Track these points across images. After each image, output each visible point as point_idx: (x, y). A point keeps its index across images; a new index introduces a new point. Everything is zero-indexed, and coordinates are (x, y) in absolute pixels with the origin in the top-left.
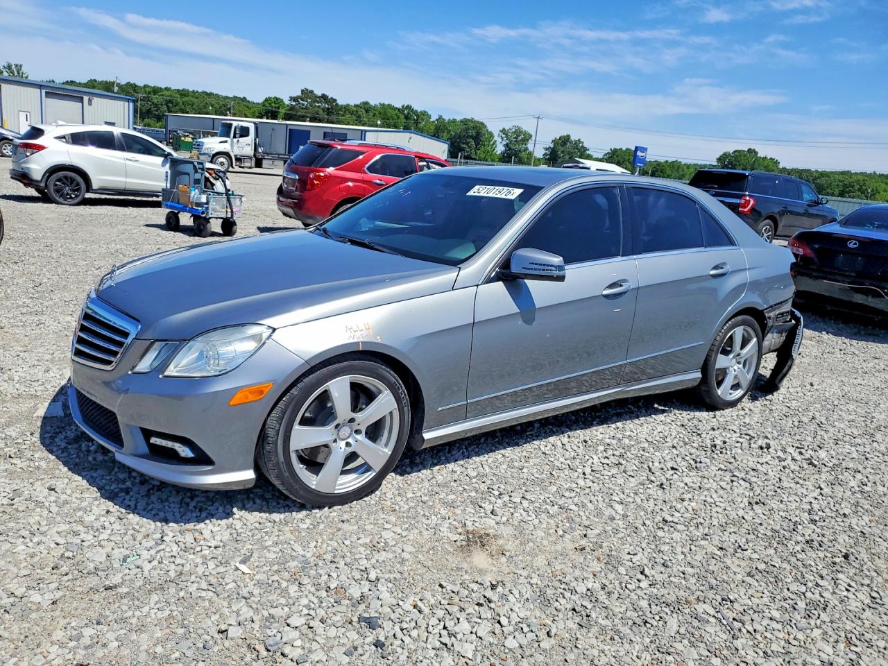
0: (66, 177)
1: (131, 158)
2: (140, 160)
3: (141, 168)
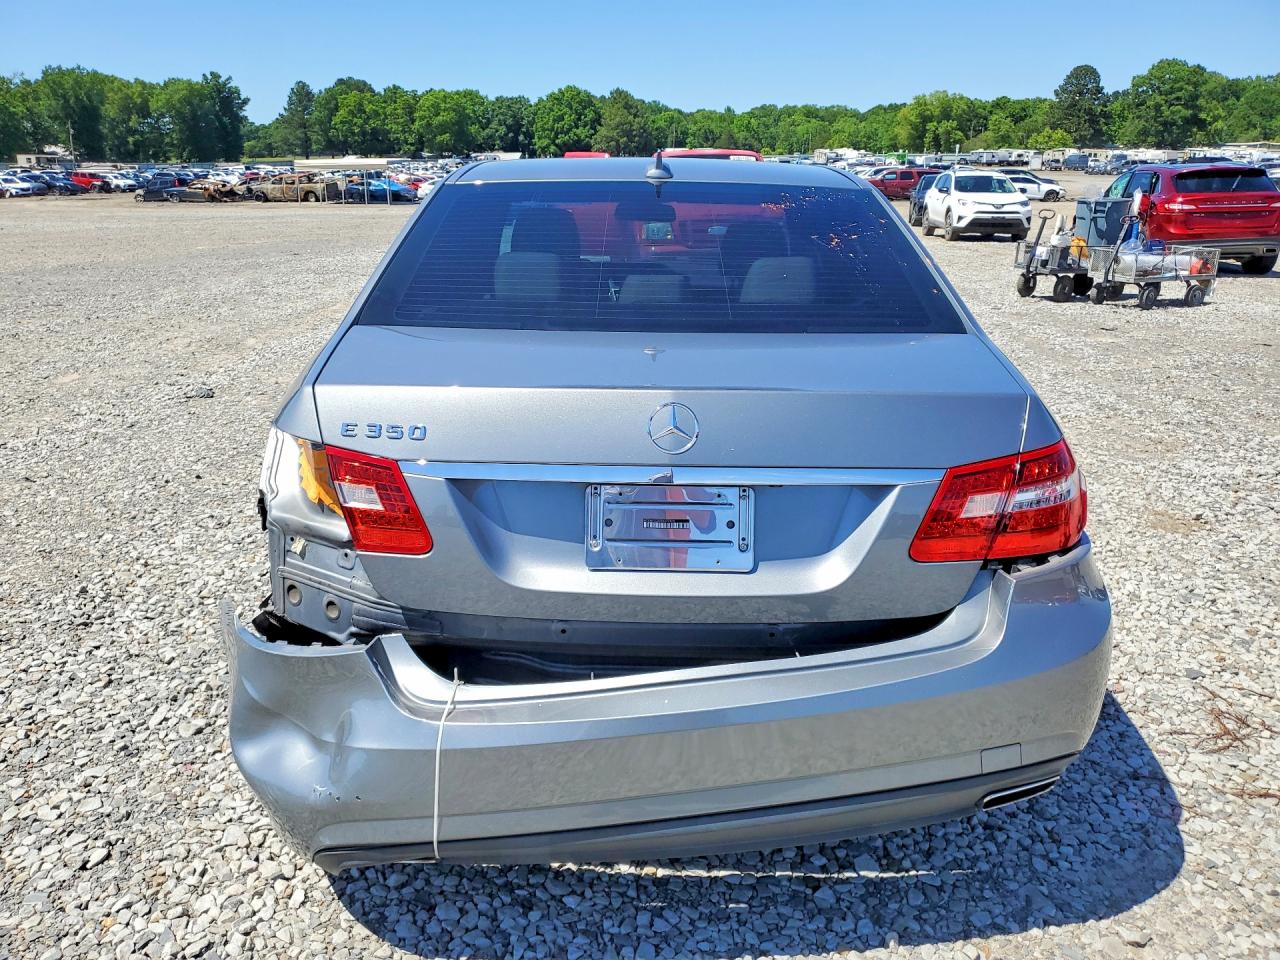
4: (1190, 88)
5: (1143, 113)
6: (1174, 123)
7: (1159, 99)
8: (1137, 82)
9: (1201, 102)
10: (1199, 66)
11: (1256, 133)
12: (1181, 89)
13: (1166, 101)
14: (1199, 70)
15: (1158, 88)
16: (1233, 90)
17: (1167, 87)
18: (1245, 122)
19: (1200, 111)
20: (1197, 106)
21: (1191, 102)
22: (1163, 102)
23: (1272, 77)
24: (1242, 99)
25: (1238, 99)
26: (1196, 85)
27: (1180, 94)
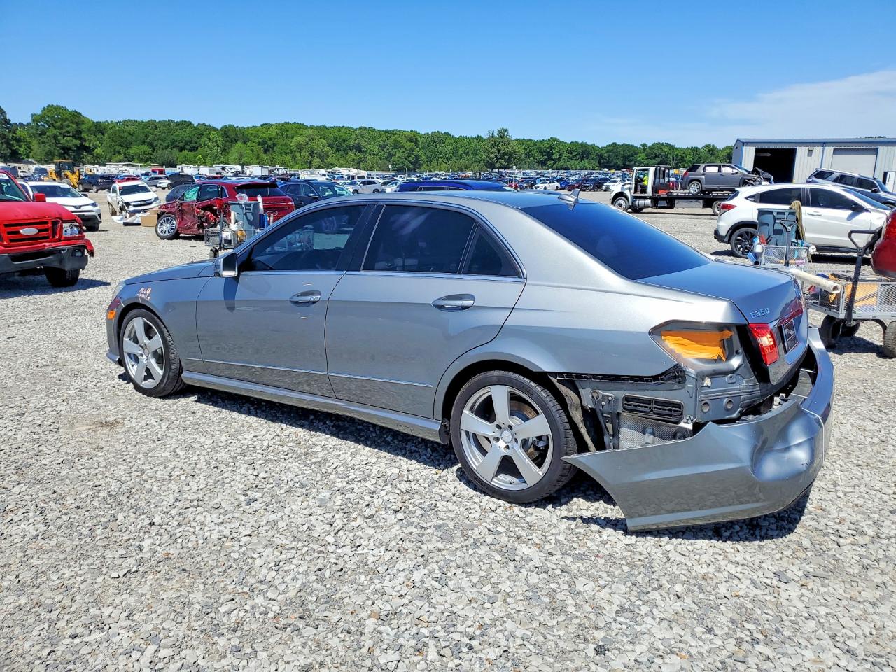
0: (747, 233)
1: (812, 213)
2: (823, 214)
3: (823, 222)
4: (74, 126)
5: (46, 140)
6: (69, 149)
7: (55, 131)
8: (36, 118)
9: (84, 135)
10: (76, 112)
11: (122, 157)
12: (68, 126)
13: (61, 134)
14: (76, 114)
15: (52, 124)
16: (99, 128)
17: (59, 124)
18: (112, 150)
19: (85, 141)
20: (81, 138)
21: (77, 135)
22: (58, 134)
23: (121, 122)
24: (106, 135)
25: (103, 134)
26: (77, 124)
27: (69, 129)
